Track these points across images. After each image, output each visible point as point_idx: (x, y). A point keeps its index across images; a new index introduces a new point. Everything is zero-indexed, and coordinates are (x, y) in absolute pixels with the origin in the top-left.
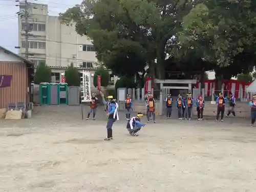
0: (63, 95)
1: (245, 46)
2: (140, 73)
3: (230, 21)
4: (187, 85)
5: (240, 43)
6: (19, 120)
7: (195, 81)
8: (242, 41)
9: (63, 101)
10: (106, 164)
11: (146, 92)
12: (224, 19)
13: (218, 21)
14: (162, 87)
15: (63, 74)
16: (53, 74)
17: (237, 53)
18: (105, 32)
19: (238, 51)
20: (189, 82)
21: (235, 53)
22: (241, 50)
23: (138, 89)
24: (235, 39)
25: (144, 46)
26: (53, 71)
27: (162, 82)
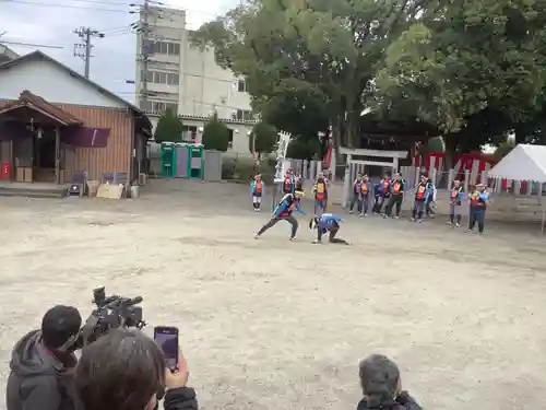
0: (196, 163)
1: (490, 99)
2: (321, 134)
3: (467, 55)
4: (391, 160)
5: (482, 94)
6: (116, 200)
7: (404, 154)
8: (485, 90)
9: (195, 173)
10: (215, 278)
11: (323, 168)
12: (457, 51)
13: (447, 54)
14: (349, 160)
15: (201, 129)
16: (186, 128)
17: (477, 111)
18: (258, 65)
19: (477, 107)
20: (396, 155)
21: (472, 110)
22: (483, 105)
23: (312, 162)
24: (472, 87)
25: (325, 90)
26: (185, 123)
27: (349, 152)
